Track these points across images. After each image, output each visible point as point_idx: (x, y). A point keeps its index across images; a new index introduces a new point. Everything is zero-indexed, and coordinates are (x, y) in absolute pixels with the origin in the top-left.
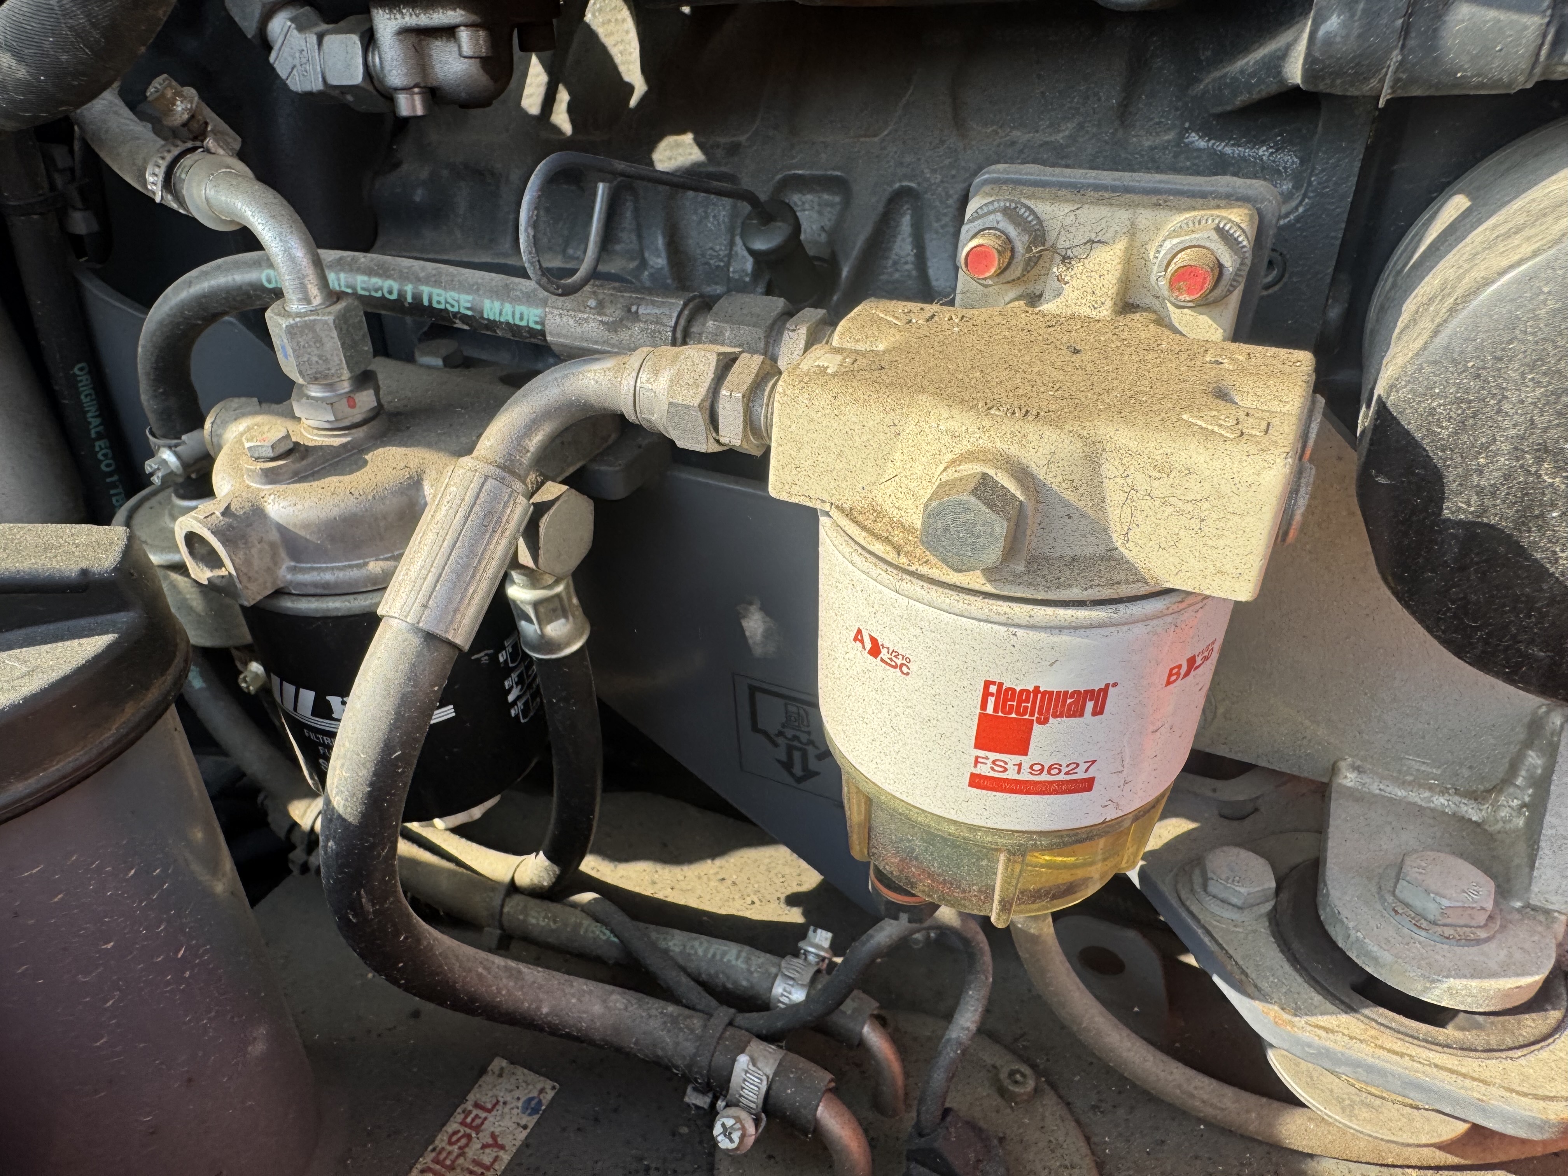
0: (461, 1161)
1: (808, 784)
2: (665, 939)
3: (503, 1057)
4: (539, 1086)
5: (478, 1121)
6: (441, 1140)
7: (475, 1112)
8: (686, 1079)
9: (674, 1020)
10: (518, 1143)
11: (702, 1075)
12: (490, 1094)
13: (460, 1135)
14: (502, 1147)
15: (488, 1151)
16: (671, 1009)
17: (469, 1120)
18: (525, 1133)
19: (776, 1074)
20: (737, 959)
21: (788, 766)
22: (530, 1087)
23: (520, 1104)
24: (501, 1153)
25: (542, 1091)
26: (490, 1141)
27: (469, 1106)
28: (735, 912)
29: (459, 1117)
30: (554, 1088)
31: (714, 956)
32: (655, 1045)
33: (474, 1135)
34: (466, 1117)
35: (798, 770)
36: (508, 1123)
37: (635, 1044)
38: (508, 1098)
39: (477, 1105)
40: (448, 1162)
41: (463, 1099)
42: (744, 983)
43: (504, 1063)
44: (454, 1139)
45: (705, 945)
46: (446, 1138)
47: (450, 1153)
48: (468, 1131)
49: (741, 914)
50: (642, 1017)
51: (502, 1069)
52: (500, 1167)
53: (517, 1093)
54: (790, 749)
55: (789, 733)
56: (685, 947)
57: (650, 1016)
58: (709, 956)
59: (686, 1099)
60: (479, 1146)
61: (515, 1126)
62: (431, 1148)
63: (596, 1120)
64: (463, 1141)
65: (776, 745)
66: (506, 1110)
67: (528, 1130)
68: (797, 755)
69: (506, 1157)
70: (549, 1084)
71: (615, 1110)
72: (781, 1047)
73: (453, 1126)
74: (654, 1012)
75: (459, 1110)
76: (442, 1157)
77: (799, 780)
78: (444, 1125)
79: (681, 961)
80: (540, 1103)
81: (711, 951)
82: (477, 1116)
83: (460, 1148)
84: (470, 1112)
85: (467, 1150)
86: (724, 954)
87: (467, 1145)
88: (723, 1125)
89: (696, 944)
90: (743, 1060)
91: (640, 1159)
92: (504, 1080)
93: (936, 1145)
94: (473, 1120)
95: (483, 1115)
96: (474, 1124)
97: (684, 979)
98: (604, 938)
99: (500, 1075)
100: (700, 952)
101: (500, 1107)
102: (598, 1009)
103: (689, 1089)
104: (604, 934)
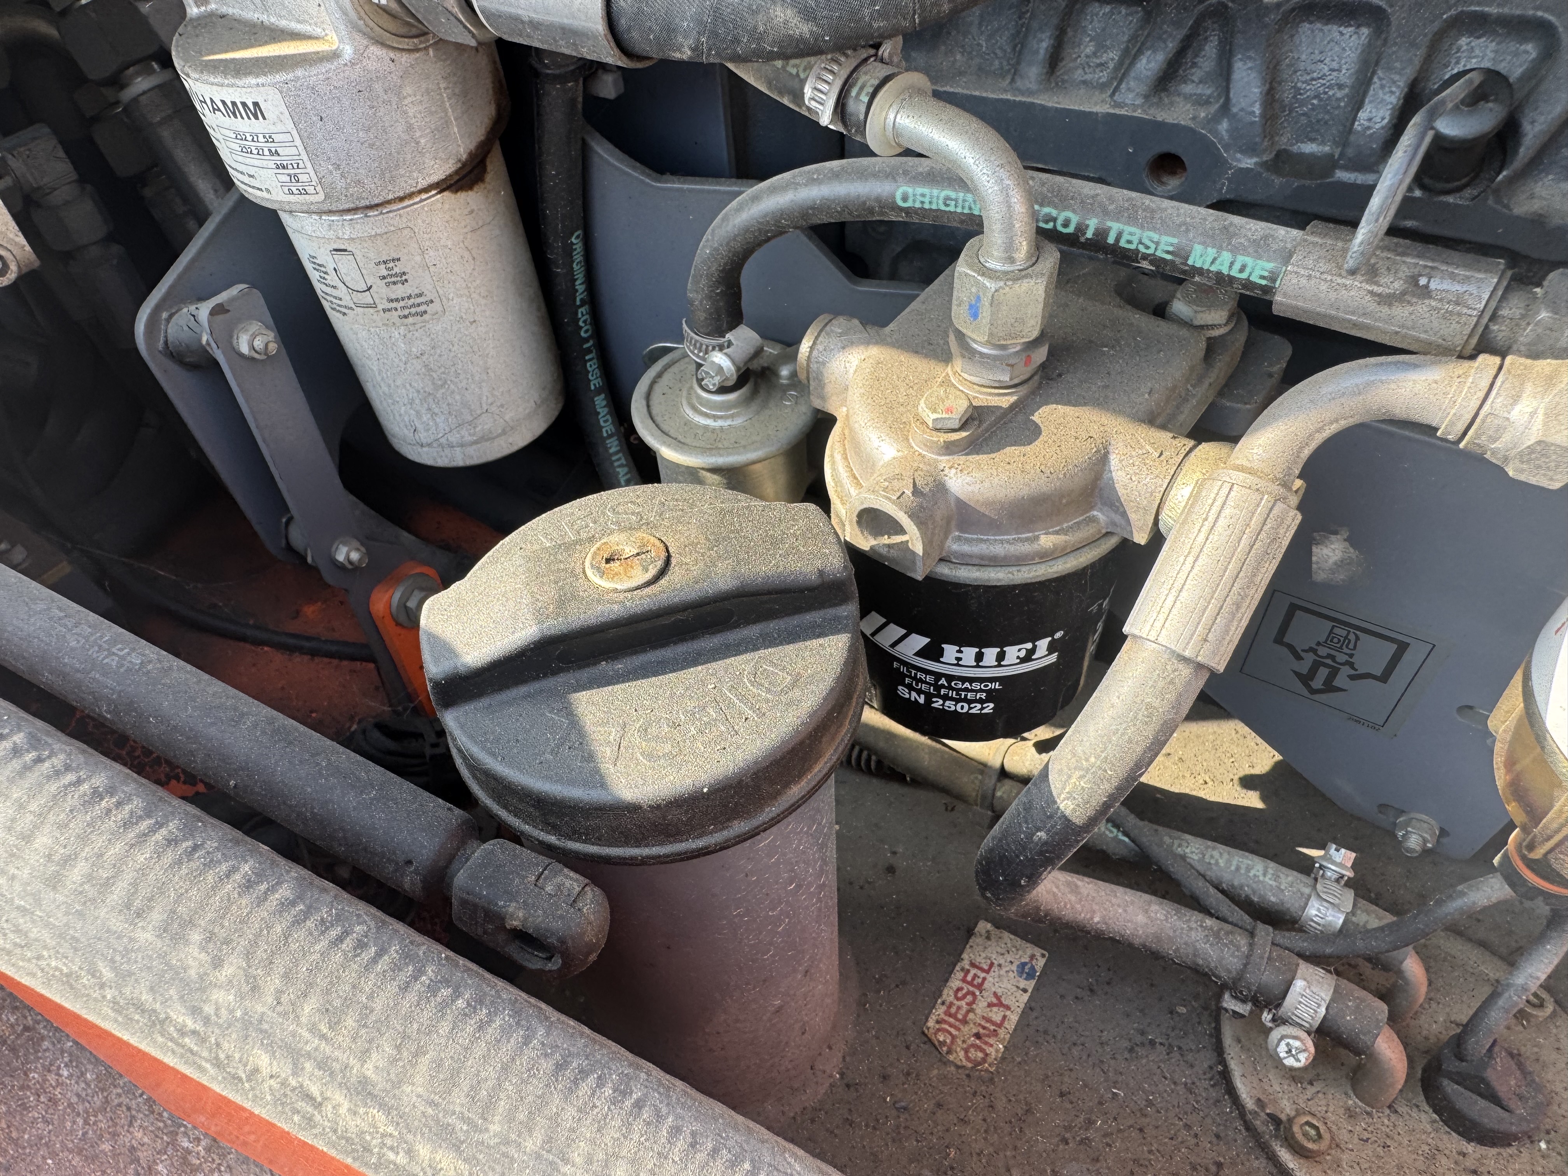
0: (971, 1016)
1: (1324, 697)
2: (1180, 846)
3: (987, 920)
4: (1029, 952)
5: (980, 980)
6: (948, 994)
7: (973, 971)
8: (1224, 987)
9: (1217, 935)
10: (1022, 1006)
11: (1250, 991)
12: (983, 955)
13: (964, 991)
14: (1008, 1008)
15: (995, 1009)
16: (1209, 922)
17: (969, 978)
18: (1026, 997)
19: (1332, 1000)
20: (1265, 875)
21: (1307, 678)
22: (1020, 952)
23: (1014, 968)
24: (1008, 1013)
25: (1032, 957)
26: (995, 1001)
27: (966, 964)
28: (1187, 791)
29: (958, 975)
30: (1043, 956)
31: (1238, 869)
32: (1195, 955)
33: (978, 993)
34: (966, 976)
35: (1317, 683)
36: (1006, 984)
37: (1175, 951)
38: (1002, 961)
39: (973, 965)
40: (960, 1016)
41: (959, 959)
42: (1273, 899)
43: (989, 926)
44: (960, 995)
45: (1226, 856)
46: (951, 993)
47: (959, 1008)
48: (971, 989)
49: (1194, 793)
50: (1182, 929)
51: (988, 932)
52: (1011, 1025)
53: (1009, 958)
54: (1317, 665)
55: (1323, 651)
56: (1204, 856)
57: (1191, 929)
58: (1233, 868)
59: (1225, 1005)
60: (986, 1004)
61: (1015, 989)
62: (939, 1001)
63: (1091, 990)
64: (969, 998)
65: (1300, 658)
66: (1003, 972)
67: (1029, 994)
68: (1323, 671)
69: (1014, 1018)
70: (1038, 952)
71: (1108, 983)
72: (1332, 973)
73: (955, 982)
74: (1194, 925)
75: (958, 968)
76: (953, 1010)
77: (1314, 692)
78: (947, 981)
79: (1199, 868)
80: (1033, 968)
81: (1235, 863)
82: (975, 976)
83: (967, 1004)
84: (968, 971)
85: (974, 1006)
86: (1249, 869)
87: (973, 1002)
88: (1288, 1045)
89: (1216, 854)
90: (1298, 984)
91: (1143, 1033)
92: (993, 943)
93: (1484, 1074)
94: (973, 979)
95: (983, 975)
96: (975, 982)
97: (1212, 890)
98: (1111, 835)
99: (988, 938)
100: (1222, 863)
101: (995, 968)
102: (1141, 918)
103: (1227, 996)
104: (1111, 832)
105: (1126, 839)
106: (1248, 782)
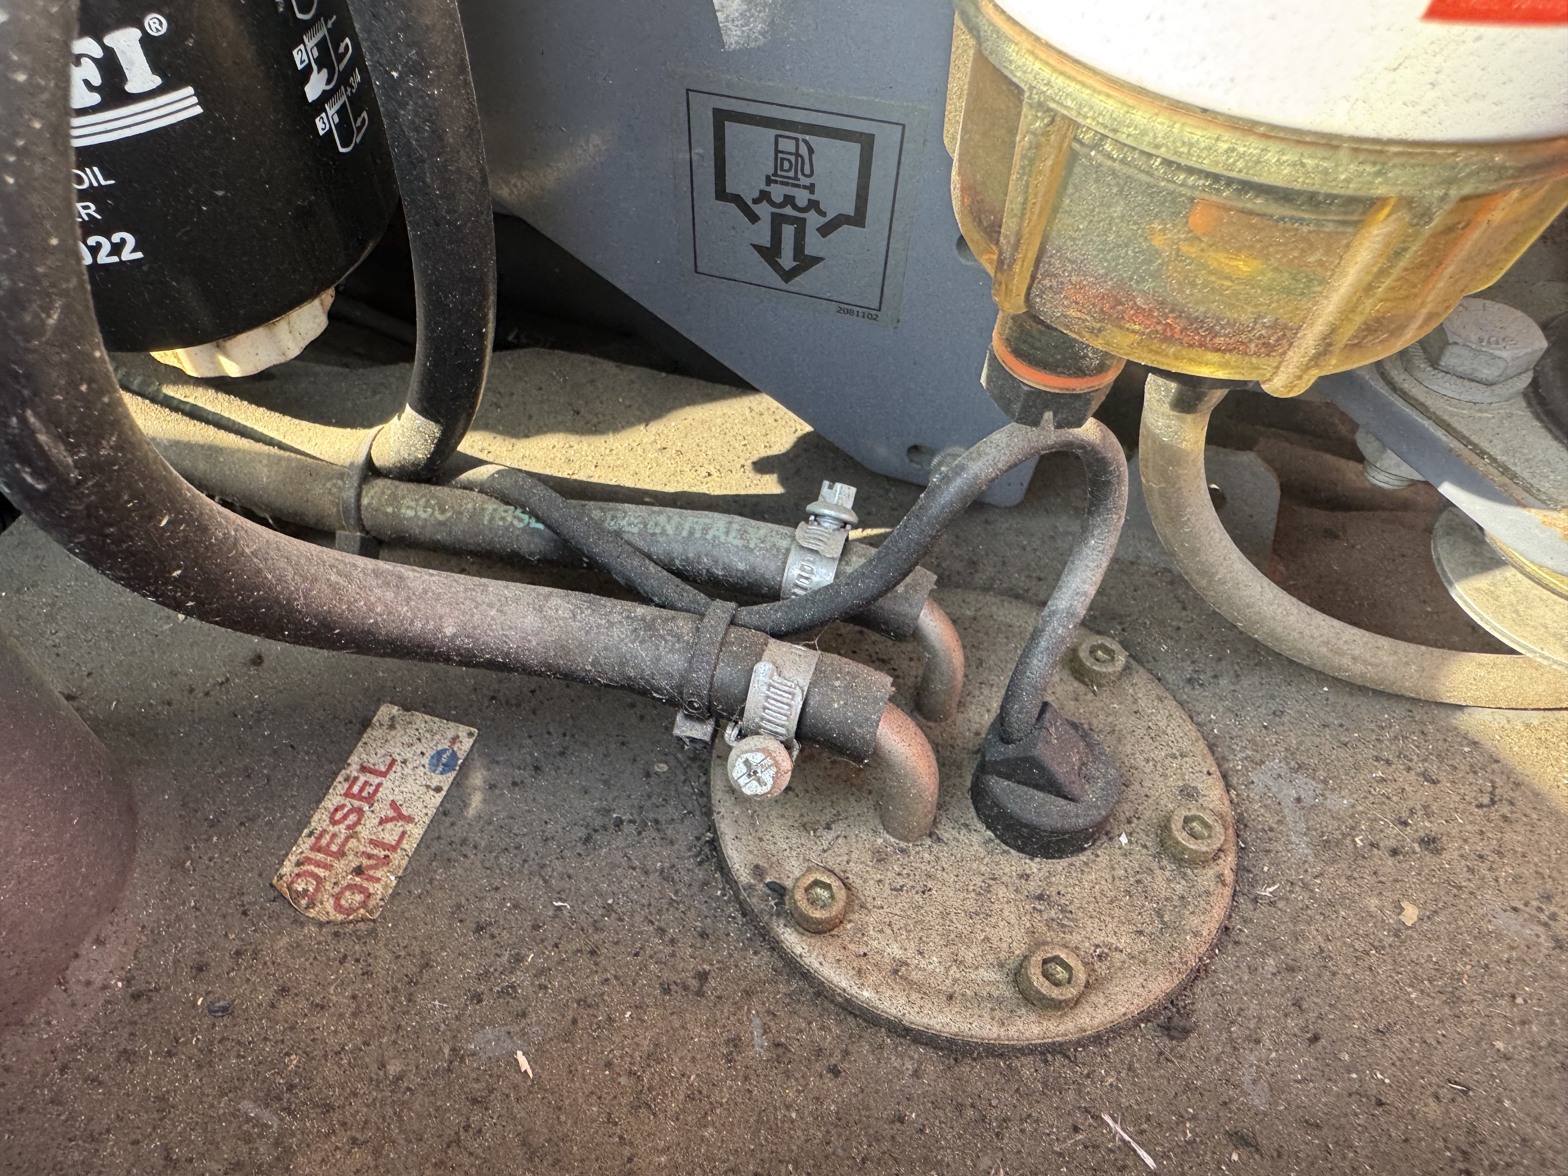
0: (353, 843)
1: (801, 282)
2: (613, 518)
3: (393, 703)
4: (450, 734)
5: (371, 789)
6: (319, 820)
7: (362, 779)
8: (674, 703)
9: (650, 626)
10: (431, 812)
11: (701, 698)
12: (381, 752)
13: (346, 810)
14: (410, 819)
15: (389, 826)
16: (641, 610)
17: (356, 789)
18: (439, 798)
19: (812, 683)
20: (727, 533)
21: (770, 254)
22: (437, 737)
23: (426, 761)
24: (409, 827)
25: (455, 739)
26: (391, 813)
27: (353, 770)
28: (686, 489)
29: (340, 786)
30: (470, 734)
31: (691, 533)
32: (622, 664)
33: (366, 808)
34: (350, 787)
35: (787, 261)
36: (411, 786)
37: (593, 664)
38: (409, 755)
39: (363, 769)
40: (334, 848)
41: (343, 762)
42: (741, 566)
43: (395, 710)
44: (339, 816)
45: (676, 519)
46: (326, 817)
47: (334, 835)
48: (357, 803)
50: (599, 626)
51: (393, 719)
52: (410, 845)
53: (418, 748)
54: (777, 221)
55: (778, 192)
56: (645, 526)
57: (611, 624)
58: (685, 533)
59: (677, 732)
60: (377, 821)
61: (424, 789)
62: (306, 831)
63: (537, 768)
64: (353, 818)
65: (754, 218)
66: (407, 771)
67: (444, 793)
68: (788, 232)
69: (416, 832)
70: (463, 730)
71: (562, 754)
72: (812, 647)
73: (333, 799)
74: (616, 618)
75: (340, 778)
76: (324, 842)
77: (788, 276)
78: (319, 801)
79: (641, 544)
80: (454, 755)
81: (687, 526)
82: (366, 783)
83: (348, 827)
84: (356, 779)
85: (359, 828)
86: (705, 530)
87: (358, 822)
88: (747, 763)
89: (662, 519)
90: (762, 670)
91: (608, 811)
92: (399, 732)
93: (1036, 753)
94: (362, 789)
95: (375, 780)
96: (365, 794)
97: (652, 568)
98: (521, 525)
99: (392, 727)
100: (670, 530)
101: (397, 767)
102: (530, 621)
103: (679, 718)
104: (521, 520)
105: (541, 526)
106: (763, 466)
